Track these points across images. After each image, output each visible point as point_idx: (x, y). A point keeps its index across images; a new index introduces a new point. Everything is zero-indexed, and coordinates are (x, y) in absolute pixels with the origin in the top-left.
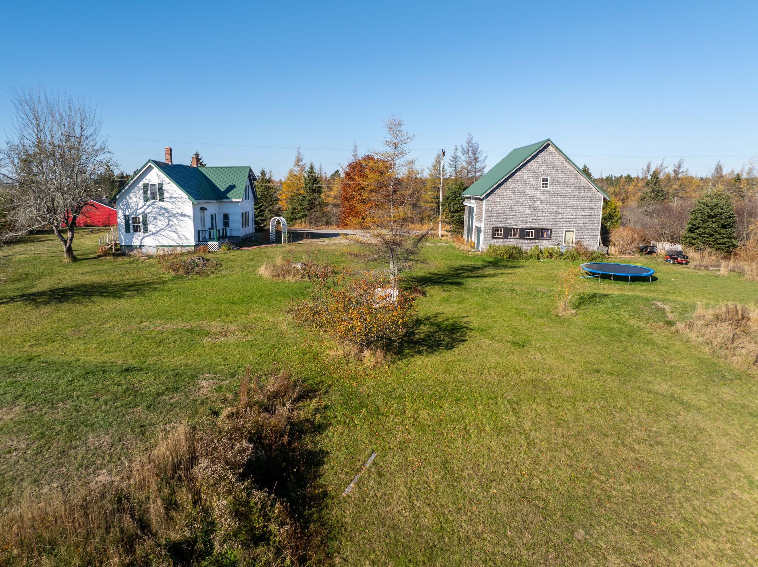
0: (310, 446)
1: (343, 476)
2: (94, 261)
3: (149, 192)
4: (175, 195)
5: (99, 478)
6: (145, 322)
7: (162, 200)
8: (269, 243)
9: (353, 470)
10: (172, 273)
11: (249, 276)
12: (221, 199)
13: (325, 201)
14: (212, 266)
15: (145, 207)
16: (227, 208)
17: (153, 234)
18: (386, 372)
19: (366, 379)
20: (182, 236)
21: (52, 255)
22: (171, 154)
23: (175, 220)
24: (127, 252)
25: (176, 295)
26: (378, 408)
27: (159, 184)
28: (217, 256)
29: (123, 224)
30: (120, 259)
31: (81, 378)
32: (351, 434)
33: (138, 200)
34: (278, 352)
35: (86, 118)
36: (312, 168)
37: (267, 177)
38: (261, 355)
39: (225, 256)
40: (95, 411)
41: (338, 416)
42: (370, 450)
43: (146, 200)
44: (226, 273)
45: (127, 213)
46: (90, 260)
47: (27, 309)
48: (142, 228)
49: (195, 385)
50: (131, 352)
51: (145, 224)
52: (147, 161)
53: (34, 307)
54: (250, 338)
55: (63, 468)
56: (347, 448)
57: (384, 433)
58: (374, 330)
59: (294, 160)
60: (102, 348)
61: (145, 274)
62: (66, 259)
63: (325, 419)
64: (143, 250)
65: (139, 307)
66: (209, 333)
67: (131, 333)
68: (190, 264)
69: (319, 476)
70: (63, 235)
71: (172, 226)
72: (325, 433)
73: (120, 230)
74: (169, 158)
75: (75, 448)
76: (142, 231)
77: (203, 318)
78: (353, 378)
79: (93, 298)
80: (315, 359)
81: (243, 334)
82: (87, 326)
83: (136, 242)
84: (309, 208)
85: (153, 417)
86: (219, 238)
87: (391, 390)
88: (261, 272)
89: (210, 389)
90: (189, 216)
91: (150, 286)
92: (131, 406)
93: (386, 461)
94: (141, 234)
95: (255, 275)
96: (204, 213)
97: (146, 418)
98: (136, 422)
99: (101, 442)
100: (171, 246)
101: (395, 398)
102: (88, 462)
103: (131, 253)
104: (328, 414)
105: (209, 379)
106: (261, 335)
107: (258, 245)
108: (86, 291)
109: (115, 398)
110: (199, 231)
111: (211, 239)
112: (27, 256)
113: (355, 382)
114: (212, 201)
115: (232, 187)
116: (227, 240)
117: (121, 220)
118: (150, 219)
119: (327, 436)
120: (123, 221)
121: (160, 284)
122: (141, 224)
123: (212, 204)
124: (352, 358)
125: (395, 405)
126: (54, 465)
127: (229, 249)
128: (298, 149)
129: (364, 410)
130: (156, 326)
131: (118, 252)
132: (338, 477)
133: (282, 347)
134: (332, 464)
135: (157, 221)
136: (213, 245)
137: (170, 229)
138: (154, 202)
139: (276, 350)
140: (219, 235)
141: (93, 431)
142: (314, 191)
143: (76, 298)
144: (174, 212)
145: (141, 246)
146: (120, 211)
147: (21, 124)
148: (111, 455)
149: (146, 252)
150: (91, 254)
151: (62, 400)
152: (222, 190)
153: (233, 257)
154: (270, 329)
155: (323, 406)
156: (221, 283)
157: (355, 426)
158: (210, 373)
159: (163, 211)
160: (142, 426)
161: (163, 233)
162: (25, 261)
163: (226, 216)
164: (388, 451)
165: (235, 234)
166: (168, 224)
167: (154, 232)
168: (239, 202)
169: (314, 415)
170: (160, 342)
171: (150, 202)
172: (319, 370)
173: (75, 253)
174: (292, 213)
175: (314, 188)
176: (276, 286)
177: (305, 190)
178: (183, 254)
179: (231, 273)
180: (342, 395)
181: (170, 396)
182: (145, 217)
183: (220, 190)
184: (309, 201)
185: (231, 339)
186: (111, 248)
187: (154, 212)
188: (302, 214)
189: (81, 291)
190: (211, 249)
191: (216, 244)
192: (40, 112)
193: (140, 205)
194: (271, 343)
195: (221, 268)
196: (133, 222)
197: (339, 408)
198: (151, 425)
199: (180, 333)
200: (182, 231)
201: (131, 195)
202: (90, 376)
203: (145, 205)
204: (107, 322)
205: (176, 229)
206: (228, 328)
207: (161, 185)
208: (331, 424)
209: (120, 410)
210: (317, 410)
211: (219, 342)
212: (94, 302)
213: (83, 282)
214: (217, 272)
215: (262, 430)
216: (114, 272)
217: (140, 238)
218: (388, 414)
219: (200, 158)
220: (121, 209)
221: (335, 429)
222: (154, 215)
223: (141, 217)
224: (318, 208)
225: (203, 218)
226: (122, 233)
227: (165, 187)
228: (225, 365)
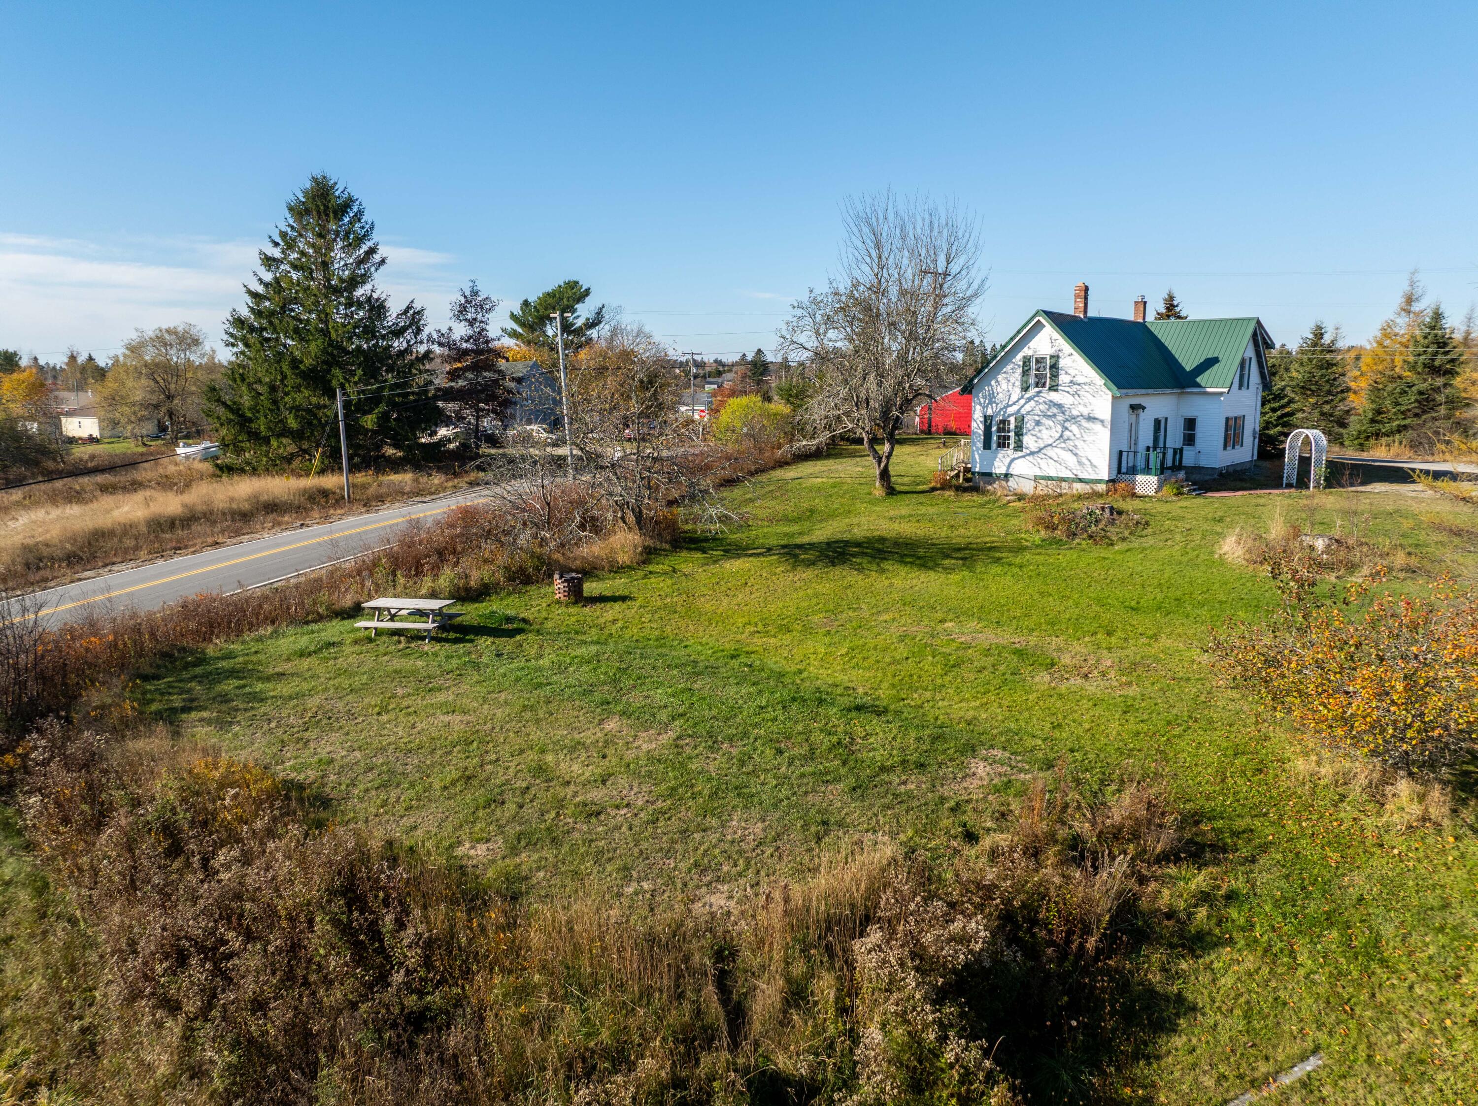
0: (1155, 978)
1: (1208, 1081)
2: (922, 498)
3: (1033, 372)
4: (1080, 379)
5: (713, 899)
6: (951, 620)
7: (1054, 388)
8: (1279, 486)
9: (1241, 1077)
10: (1043, 533)
11: (1197, 556)
12: (1183, 387)
13: (1464, 395)
14: (1127, 526)
15: (1022, 402)
16: (1194, 406)
17: (1032, 453)
18: (1443, 852)
19: (1372, 854)
20: (1084, 460)
21: (863, 480)
22: (1086, 298)
23: (1074, 428)
24: (981, 484)
25: (1030, 577)
26: (1376, 942)
27: (1052, 357)
28: (1148, 506)
29: (981, 432)
30: (967, 496)
31: (780, 707)
32: (1273, 984)
33: (1010, 388)
34: (1180, 736)
35: (957, 238)
36: (1438, 316)
37: (1327, 339)
38: (1138, 734)
39: (1165, 508)
40: (767, 771)
41: (1258, 929)
42: (1309, 1044)
43: (1025, 389)
44: (1151, 542)
45: (990, 412)
46: (915, 495)
47: (778, 570)
48: (1012, 441)
49: (962, 766)
50: (894, 676)
51: (1019, 434)
52: (1034, 312)
53: (789, 568)
54: (1133, 691)
55: (672, 861)
56: (1247, 1016)
57: (1369, 1013)
58: (1410, 734)
59: (1398, 300)
60: (853, 658)
61: (995, 529)
62: (878, 490)
63: (1219, 924)
64: (1010, 483)
65: (953, 591)
66: (1053, 665)
67: (914, 638)
68: (1083, 517)
69: (1147, 1058)
70: (877, 447)
71: (1069, 439)
72: (1207, 959)
73: (974, 444)
74: (1082, 305)
75: (704, 831)
76: (1012, 446)
77: (1059, 633)
78: (1336, 842)
79: (886, 565)
80: (1260, 771)
81: (1124, 679)
82: (851, 614)
83: (999, 468)
84: (1417, 411)
85: (854, 811)
86: (1163, 469)
87: (1436, 903)
88: (1226, 548)
89: (985, 783)
90: (1102, 421)
91: (992, 554)
92: (825, 778)
93: (1343, 1090)
94: (1009, 453)
95: (1212, 553)
96: (1138, 415)
97: (840, 810)
98: (819, 812)
99: (747, 832)
100: (1062, 479)
101: (1441, 929)
102: (709, 862)
103: (989, 487)
104: (1234, 913)
105: (994, 762)
106: (1161, 689)
107: (1251, 489)
108: (880, 551)
109: (811, 756)
110: (1121, 453)
111: (1147, 470)
112: (824, 480)
113: (1336, 856)
114: (1159, 391)
115: (1210, 363)
116: (1182, 475)
117: (977, 426)
118: (1029, 424)
119: (1209, 967)
120: (982, 426)
121: (1010, 551)
122: (1012, 434)
123: (1162, 398)
124: (1356, 791)
125: (1432, 950)
126: (661, 849)
127: (1179, 494)
128: (1413, 273)
129: (1335, 934)
130: (963, 633)
131: (967, 485)
132: (1196, 1080)
133: (1196, 726)
134: (1194, 1041)
135: (1041, 428)
136: (1146, 483)
137: (1063, 445)
138: (1040, 392)
139: (1177, 731)
140: (1162, 464)
141: (745, 807)
142: (1434, 370)
143: (858, 561)
144: (1075, 413)
145: (1007, 476)
146: (978, 408)
147: (851, 257)
148: (748, 861)
149: (1016, 486)
150: (924, 483)
151: (731, 739)
152: (1188, 369)
153: (1179, 511)
154: (1188, 679)
155: (1223, 892)
156: (1130, 564)
157: (1293, 968)
158: (1004, 749)
159: (1054, 410)
160: (825, 823)
161: (1050, 452)
162: (819, 490)
163: (1190, 424)
164: (1362, 1068)
165: (1204, 462)
166: (1061, 436)
167: (1034, 449)
168: (1221, 394)
169: (1196, 906)
170: (954, 666)
171: (1032, 391)
172: (1256, 800)
173: (893, 479)
174: (1373, 421)
175: (1437, 363)
176: (1249, 584)
177: (1413, 367)
178: (1080, 497)
179: (1161, 544)
180: (1287, 877)
181: (904, 778)
182: (1020, 421)
183: (1184, 369)
184: (1421, 393)
185: (1092, 687)
186: (958, 475)
187: (1037, 411)
188: (1397, 423)
189: (873, 549)
190: (1139, 490)
191: (1154, 479)
192: (884, 235)
193: (1014, 398)
194: (1174, 712)
195: (1145, 532)
196: (999, 430)
197: (1267, 909)
198: (840, 824)
199: (999, 654)
200: (1085, 450)
201: (1000, 378)
202: (795, 706)
203: (1022, 397)
204: (887, 610)
205: (1076, 446)
206: (1098, 660)
207: (1056, 358)
208: (1231, 942)
209: (805, 781)
210: (1205, 897)
211: (1063, 688)
212: (883, 571)
213: (884, 533)
214: (1132, 538)
215: (1040, 906)
216: (944, 521)
217: (1008, 460)
218: (1402, 967)
219: (1175, 303)
220: (980, 404)
221: (1236, 956)
222: (1037, 418)
223: (1012, 420)
224: (1443, 411)
225: (1133, 429)
226: (978, 449)
227: (1062, 363)
228: (1045, 740)
